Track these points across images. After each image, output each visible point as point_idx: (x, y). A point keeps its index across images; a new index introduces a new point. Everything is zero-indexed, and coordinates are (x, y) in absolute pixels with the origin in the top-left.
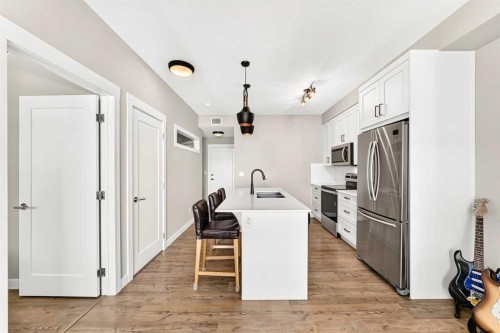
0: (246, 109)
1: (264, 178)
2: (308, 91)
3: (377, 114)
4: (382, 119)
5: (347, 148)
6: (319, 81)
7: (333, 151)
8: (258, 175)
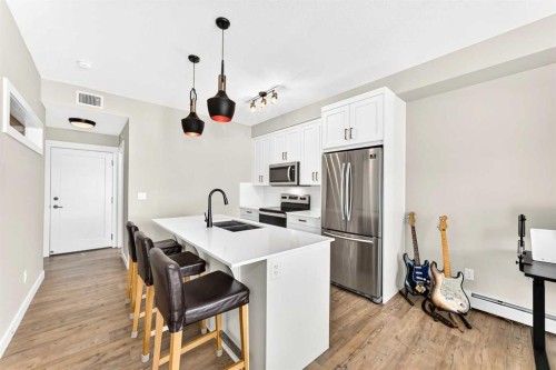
0: (222, 93)
1: (226, 202)
2: (263, 94)
3: (348, 136)
4: (352, 142)
5: (293, 167)
6: (283, 87)
7: (271, 169)
8: (217, 197)
